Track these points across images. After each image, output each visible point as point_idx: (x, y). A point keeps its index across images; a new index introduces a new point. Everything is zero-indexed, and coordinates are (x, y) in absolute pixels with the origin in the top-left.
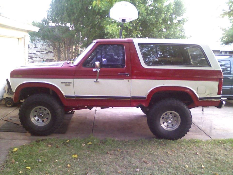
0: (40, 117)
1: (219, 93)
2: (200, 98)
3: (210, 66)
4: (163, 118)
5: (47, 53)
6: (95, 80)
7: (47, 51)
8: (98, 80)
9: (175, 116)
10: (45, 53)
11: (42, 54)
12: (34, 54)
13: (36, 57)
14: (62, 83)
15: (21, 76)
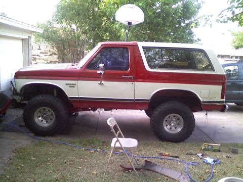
0: (44, 117)
1: (222, 97)
2: (203, 102)
3: (214, 70)
4: (166, 121)
5: (51, 55)
6: (99, 82)
7: (51, 53)
8: (102, 82)
9: (178, 119)
10: (49, 54)
11: (46, 55)
12: (38, 55)
13: (40, 59)
14: (67, 84)
15: (26, 77)
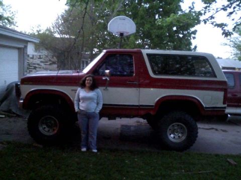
1: (224, 103)
2: (206, 108)
3: (215, 76)
4: (170, 130)
6: (105, 88)
7: (51, 62)
10: (48, 63)
12: (38, 64)
13: (40, 68)
14: (72, 90)
15: (31, 83)
